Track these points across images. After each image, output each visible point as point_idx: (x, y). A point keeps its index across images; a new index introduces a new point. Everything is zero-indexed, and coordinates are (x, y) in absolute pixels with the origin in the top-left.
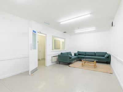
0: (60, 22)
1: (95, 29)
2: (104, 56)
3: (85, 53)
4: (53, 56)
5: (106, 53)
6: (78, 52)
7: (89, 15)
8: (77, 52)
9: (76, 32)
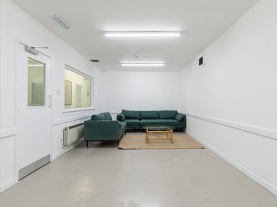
0: (104, 32)
1: (162, 65)
2: (174, 118)
3: (140, 113)
4: (70, 128)
5: (176, 113)
6: (123, 111)
7: (178, 35)
8: (121, 112)
9: (123, 65)
